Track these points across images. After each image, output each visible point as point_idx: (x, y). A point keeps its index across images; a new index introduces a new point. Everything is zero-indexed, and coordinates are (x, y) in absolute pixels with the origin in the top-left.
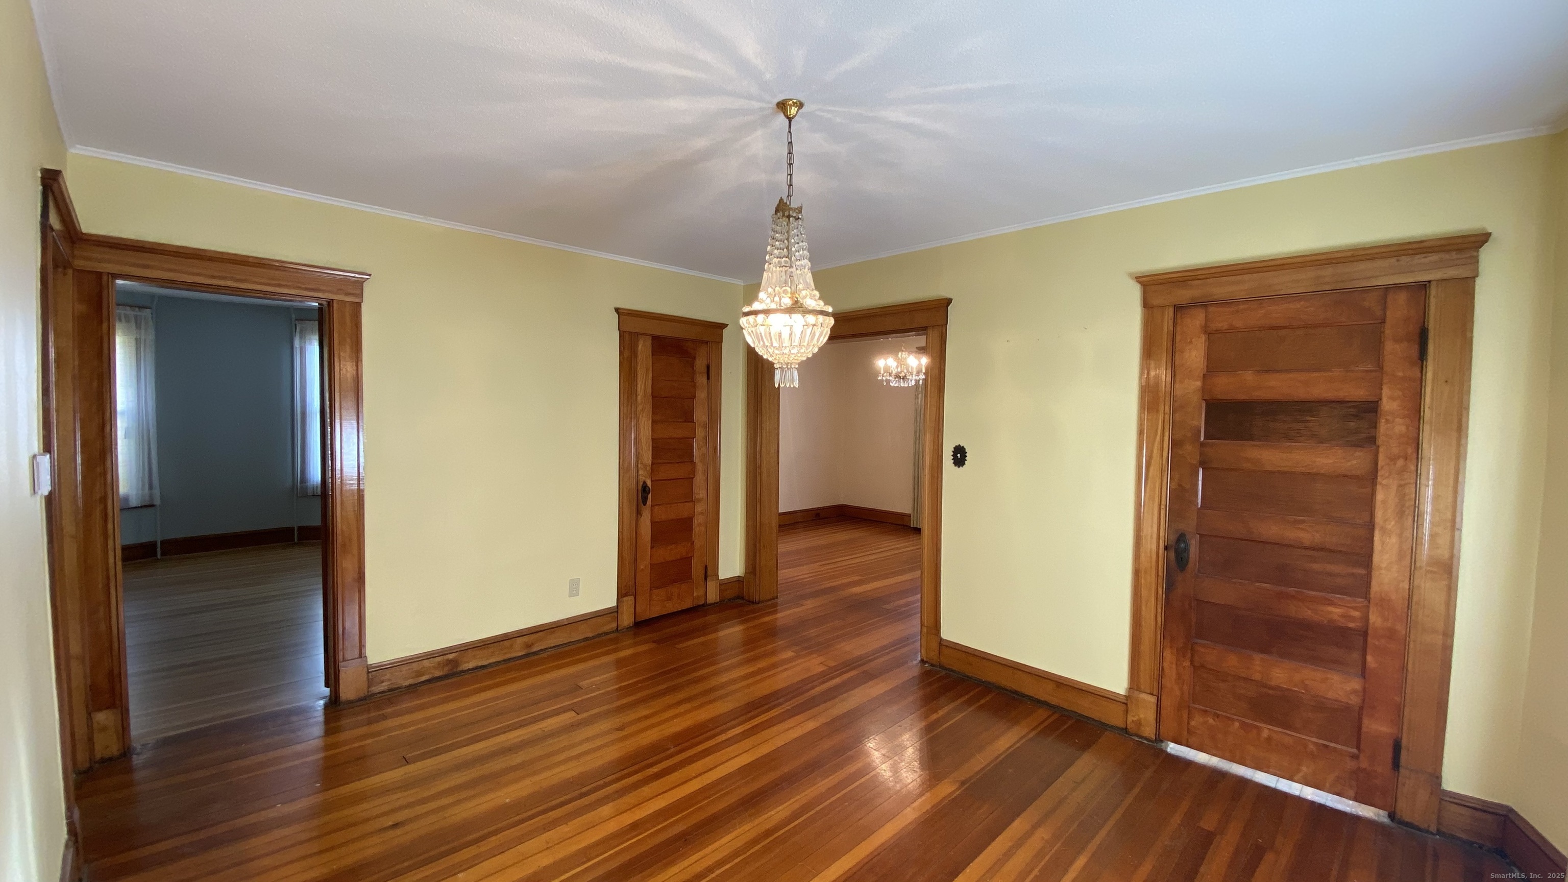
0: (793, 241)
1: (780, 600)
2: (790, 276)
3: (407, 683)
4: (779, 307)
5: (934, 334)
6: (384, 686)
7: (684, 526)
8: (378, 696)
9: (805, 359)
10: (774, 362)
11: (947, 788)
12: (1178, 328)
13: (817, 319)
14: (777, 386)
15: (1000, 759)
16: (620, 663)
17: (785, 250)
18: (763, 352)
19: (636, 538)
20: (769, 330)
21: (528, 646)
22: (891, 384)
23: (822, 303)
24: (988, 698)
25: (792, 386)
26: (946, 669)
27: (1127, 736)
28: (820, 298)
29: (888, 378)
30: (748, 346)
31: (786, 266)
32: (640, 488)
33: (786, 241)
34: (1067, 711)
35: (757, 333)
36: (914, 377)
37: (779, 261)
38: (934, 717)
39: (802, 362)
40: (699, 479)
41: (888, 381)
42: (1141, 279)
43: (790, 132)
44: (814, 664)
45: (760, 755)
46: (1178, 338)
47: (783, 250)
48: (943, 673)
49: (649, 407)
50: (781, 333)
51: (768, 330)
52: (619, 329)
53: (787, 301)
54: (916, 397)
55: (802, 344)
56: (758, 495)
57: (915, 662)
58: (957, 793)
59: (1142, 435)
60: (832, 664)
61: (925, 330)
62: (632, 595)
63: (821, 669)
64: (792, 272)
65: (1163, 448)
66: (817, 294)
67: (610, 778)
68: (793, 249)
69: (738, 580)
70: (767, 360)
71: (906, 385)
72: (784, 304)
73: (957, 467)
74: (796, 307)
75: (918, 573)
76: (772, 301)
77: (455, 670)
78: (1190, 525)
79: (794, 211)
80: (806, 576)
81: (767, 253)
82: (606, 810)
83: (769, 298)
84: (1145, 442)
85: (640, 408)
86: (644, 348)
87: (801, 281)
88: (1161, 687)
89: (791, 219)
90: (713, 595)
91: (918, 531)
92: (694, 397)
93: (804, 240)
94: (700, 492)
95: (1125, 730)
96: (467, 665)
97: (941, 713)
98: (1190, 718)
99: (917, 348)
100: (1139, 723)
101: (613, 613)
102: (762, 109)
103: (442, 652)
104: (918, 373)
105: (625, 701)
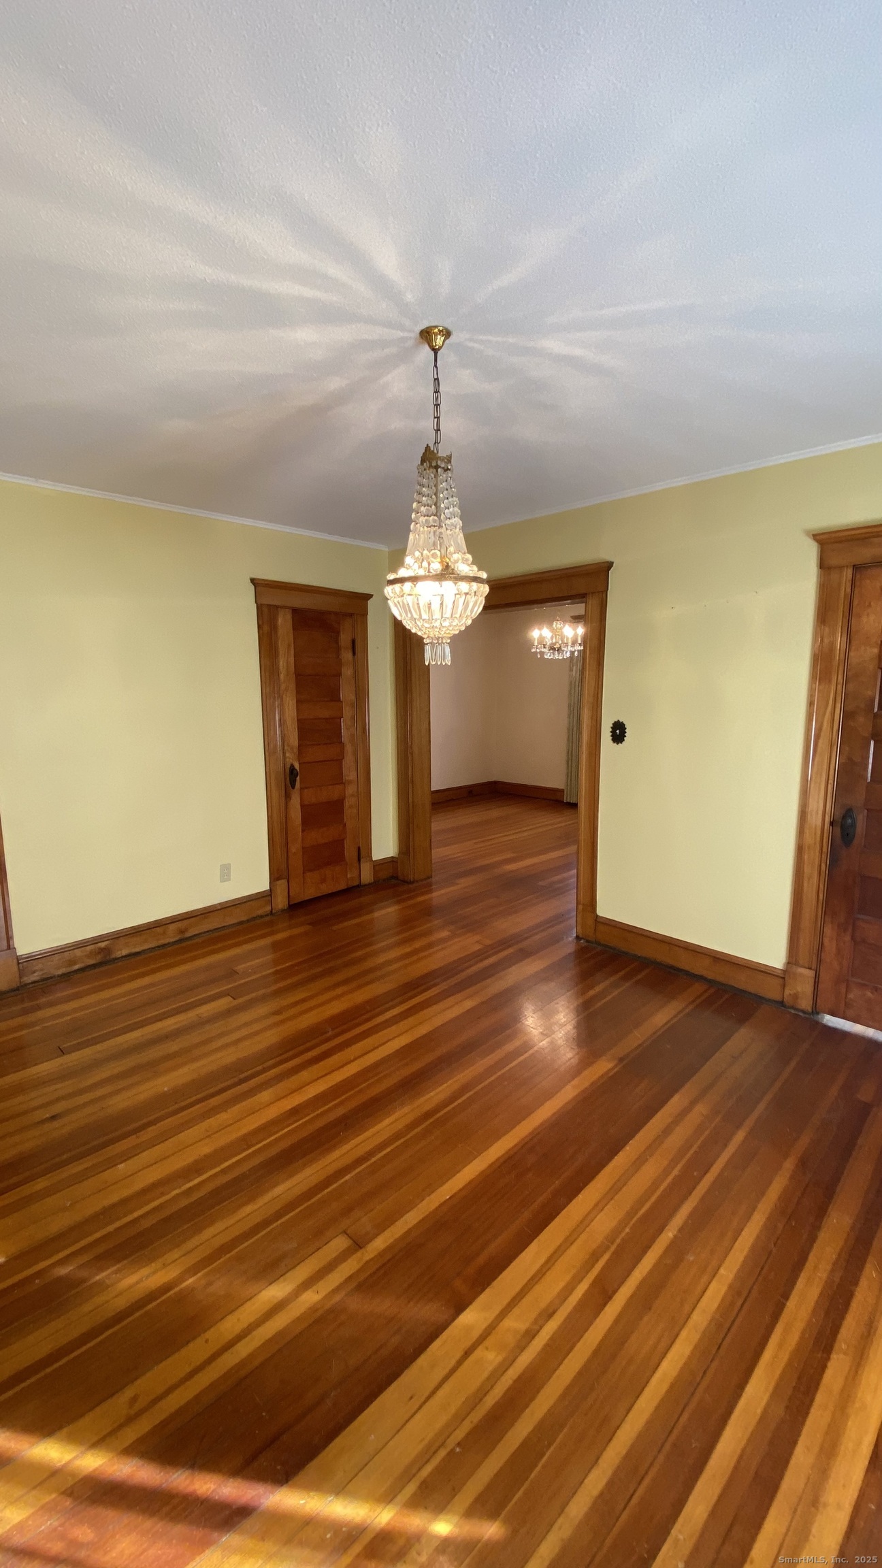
0: (441, 495)
1: (433, 880)
2: (439, 537)
3: (60, 972)
4: (427, 574)
5: (593, 602)
6: (35, 977)
7: (334, 809)
8: (31, 986)
9: (457, 632)
10: (423, 636)
11: (604, 1066)
12: (856, 591)
13: (470, 587)
14: (427, 664)
15: (659, 1033)
16: (276, 946)
17: (433, 507)
18: (411, 625)
19: (286, 822)
20: (418, 600)
21: (182, 932)
22: (546, 657)
23: (475, 568)
24: (644, 973)
25: (444, 664)
26: (603, 945)
27: (783, 1008)
28: (473, 563)
29: (543, 650)
30: (395, 618)
31: (435, 526)
32: (288, 771)
33: (434, 497)
34: (723, 984)
35: (403, 603)
36: (570, 648)
37: (426, 520)
38: (592, 993)
39: (455, 635)
40: (348, 760)
41: (542, 653)
42: (818, 537)
43: (436, 366)
44: (470, 943)
45: (419, 1036)
46: (856, 602)
47: (431, 507)
48: (599, 948)
49: (293, 686)
50: (430, 604)
51: (416, 600)
52: (256, 602)
53: (436, 567)
54: (571, 670)
55: (454, 616)
56: (410, 776)
57: (570, 939)
58: (615, 1070)
59: (812, 706)
60: (488, 942)
61: (584, 597)
62: (284, 878)
63: (477, 947)
64: (441, 533)
65: (834, 720)
66: (469, 557)
67: (270, 1063)
68: (442, 506)
69: (391, 861)
70: (416, 634)
71: (561, 658)
72: (433, 570)
73: (615, 744)
74: (447, 573)
75: (573, 848)
76: (420, 567)
77: (108, 958)
78: (858, 799)
79: (443, 460)
80: (460, 855)
81: (413, 511)
82: (265, 1095)
83: (416, 564)
84: (815, 714)
85: (283, 687)
86: (284, 622)
87: (452, 543)
88: (819, 961)
89: (439, 470)
90: (367, 876)
91: (574, 806)
92: (339, 675)
93: (454, 495)
94: (349, 774)
95: (782, 1003)
96: (119, 952)
97: (598, 989)
98: (848, 990)
99: (572, 617)
100: (796, 997)
101: (266, 896)
102: (403, 339)
103: (93, 940)
104: (574, 643)
105: (281, 984)
